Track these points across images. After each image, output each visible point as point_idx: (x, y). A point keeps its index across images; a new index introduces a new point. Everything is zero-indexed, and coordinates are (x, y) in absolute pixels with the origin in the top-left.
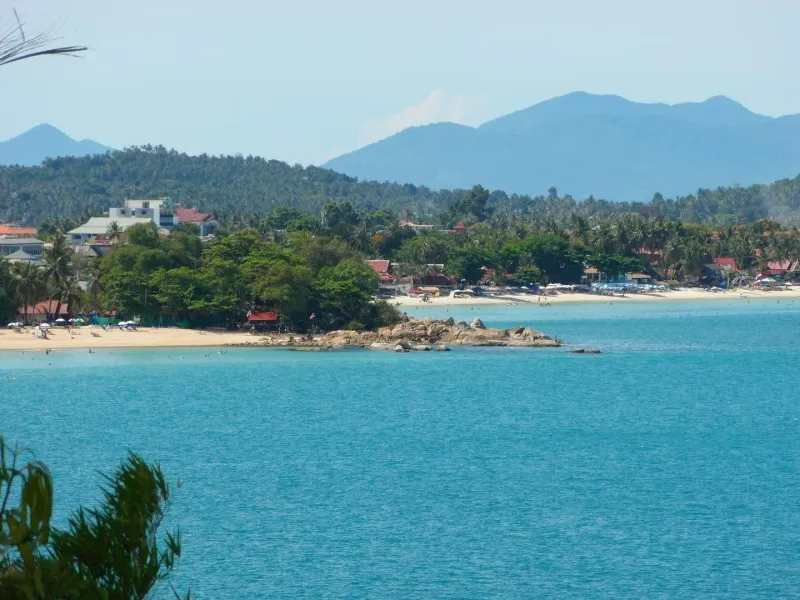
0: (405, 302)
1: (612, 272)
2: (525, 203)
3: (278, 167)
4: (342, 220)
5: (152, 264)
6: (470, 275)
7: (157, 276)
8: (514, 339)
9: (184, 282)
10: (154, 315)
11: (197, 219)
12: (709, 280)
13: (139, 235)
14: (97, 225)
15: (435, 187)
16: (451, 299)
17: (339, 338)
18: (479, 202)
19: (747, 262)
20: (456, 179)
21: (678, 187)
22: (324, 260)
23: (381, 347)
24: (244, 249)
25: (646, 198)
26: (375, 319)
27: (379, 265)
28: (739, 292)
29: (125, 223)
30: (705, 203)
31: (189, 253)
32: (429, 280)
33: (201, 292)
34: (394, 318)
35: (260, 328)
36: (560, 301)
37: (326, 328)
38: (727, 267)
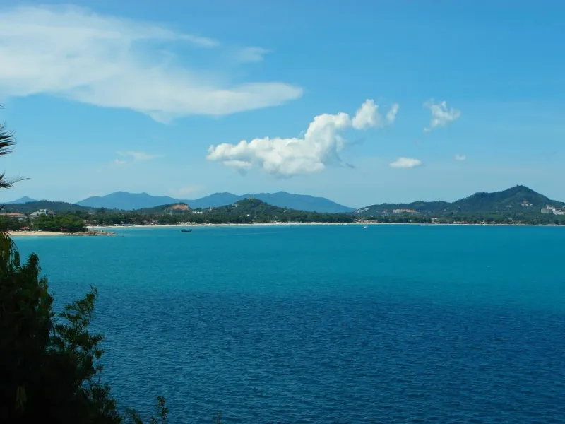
0: (89, 227)
1: (126, 222)
2: (111, 210)
3: (67, 204)
4: (78, 213)
5: (44, 221)
6: (101, 223)
7: (45, 222)
8: (109, 234)
9: (50, 224)
10: (45, 229)
11: (52, 212)
12: (142, 224)
13: (42, 216)
14: (35, 214)
15: (95, 207)
16: (97, 227)
17: (78, 233)
18: (102, 210)
19: (149, 221)
20: (98, 206)
21: (137, 208)
22: (75, 220)
23: (85, 235)
24: (61, 218)
25: (132, 210)
26: (84, 230)
27: (85, 221)
28: (148, 226)
29: (40, 213)
30: (142, 210)
31: (51, 218)
32: (94, 223)
33: (53, 225)
34: (87, 230)
35: (65, 232)
36: (116, 227)
37: (75, 232)
38: (145, 221)
